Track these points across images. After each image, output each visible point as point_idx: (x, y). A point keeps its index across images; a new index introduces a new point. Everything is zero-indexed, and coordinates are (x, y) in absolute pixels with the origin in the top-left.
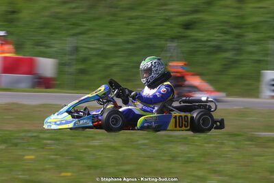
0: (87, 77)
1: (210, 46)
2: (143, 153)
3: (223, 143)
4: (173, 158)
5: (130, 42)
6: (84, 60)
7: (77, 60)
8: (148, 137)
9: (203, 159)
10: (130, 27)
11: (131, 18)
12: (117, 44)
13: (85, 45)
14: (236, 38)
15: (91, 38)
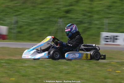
0: (22, 35)
1: (78, 21)
2: (47, 70)
3: (83, 65)
4: (61, 72)
5: (41, 19)
6: (21, 27)
7: (17, 27)
8: (49, 62)
9: (74, 72)
10: (41, 12)
11: (42, 8)
12: (35, 20)
13: (21, 20)
14: (89, 17)
15: (24, 17)
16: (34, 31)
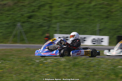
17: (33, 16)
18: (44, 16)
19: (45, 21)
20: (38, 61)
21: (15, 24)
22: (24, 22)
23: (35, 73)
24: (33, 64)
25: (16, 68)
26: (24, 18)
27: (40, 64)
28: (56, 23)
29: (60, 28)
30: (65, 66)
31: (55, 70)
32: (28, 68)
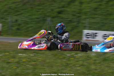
15: (23, 16)
16: (30, 29)
17: (63, 11)
18: (74, 11)
19: (74, 17)
20: (69, 55)
21: (45, 19)
22: (53, 17)
23: (66, 66)
24: (64, 58)
25: (48, 61)
26: (54, 13)
27: (72, 58)
28: (85, 19)
29: (89, 24)
30: (95, 60)
31: (86, 64)
32: (59, 61)
